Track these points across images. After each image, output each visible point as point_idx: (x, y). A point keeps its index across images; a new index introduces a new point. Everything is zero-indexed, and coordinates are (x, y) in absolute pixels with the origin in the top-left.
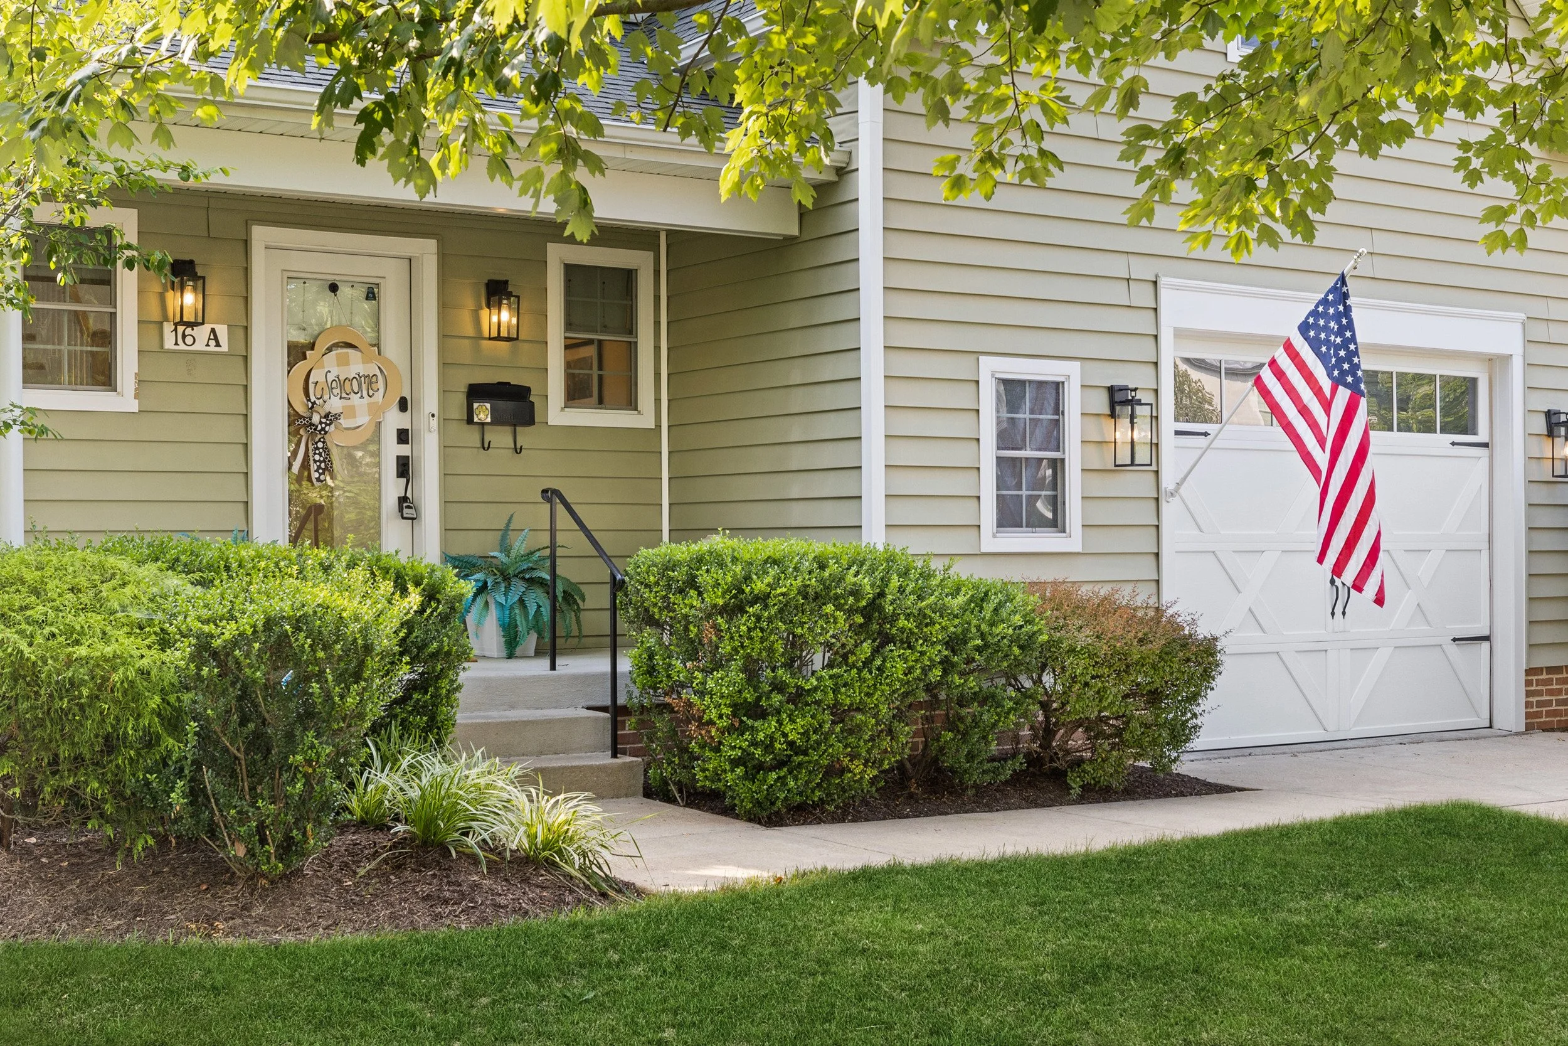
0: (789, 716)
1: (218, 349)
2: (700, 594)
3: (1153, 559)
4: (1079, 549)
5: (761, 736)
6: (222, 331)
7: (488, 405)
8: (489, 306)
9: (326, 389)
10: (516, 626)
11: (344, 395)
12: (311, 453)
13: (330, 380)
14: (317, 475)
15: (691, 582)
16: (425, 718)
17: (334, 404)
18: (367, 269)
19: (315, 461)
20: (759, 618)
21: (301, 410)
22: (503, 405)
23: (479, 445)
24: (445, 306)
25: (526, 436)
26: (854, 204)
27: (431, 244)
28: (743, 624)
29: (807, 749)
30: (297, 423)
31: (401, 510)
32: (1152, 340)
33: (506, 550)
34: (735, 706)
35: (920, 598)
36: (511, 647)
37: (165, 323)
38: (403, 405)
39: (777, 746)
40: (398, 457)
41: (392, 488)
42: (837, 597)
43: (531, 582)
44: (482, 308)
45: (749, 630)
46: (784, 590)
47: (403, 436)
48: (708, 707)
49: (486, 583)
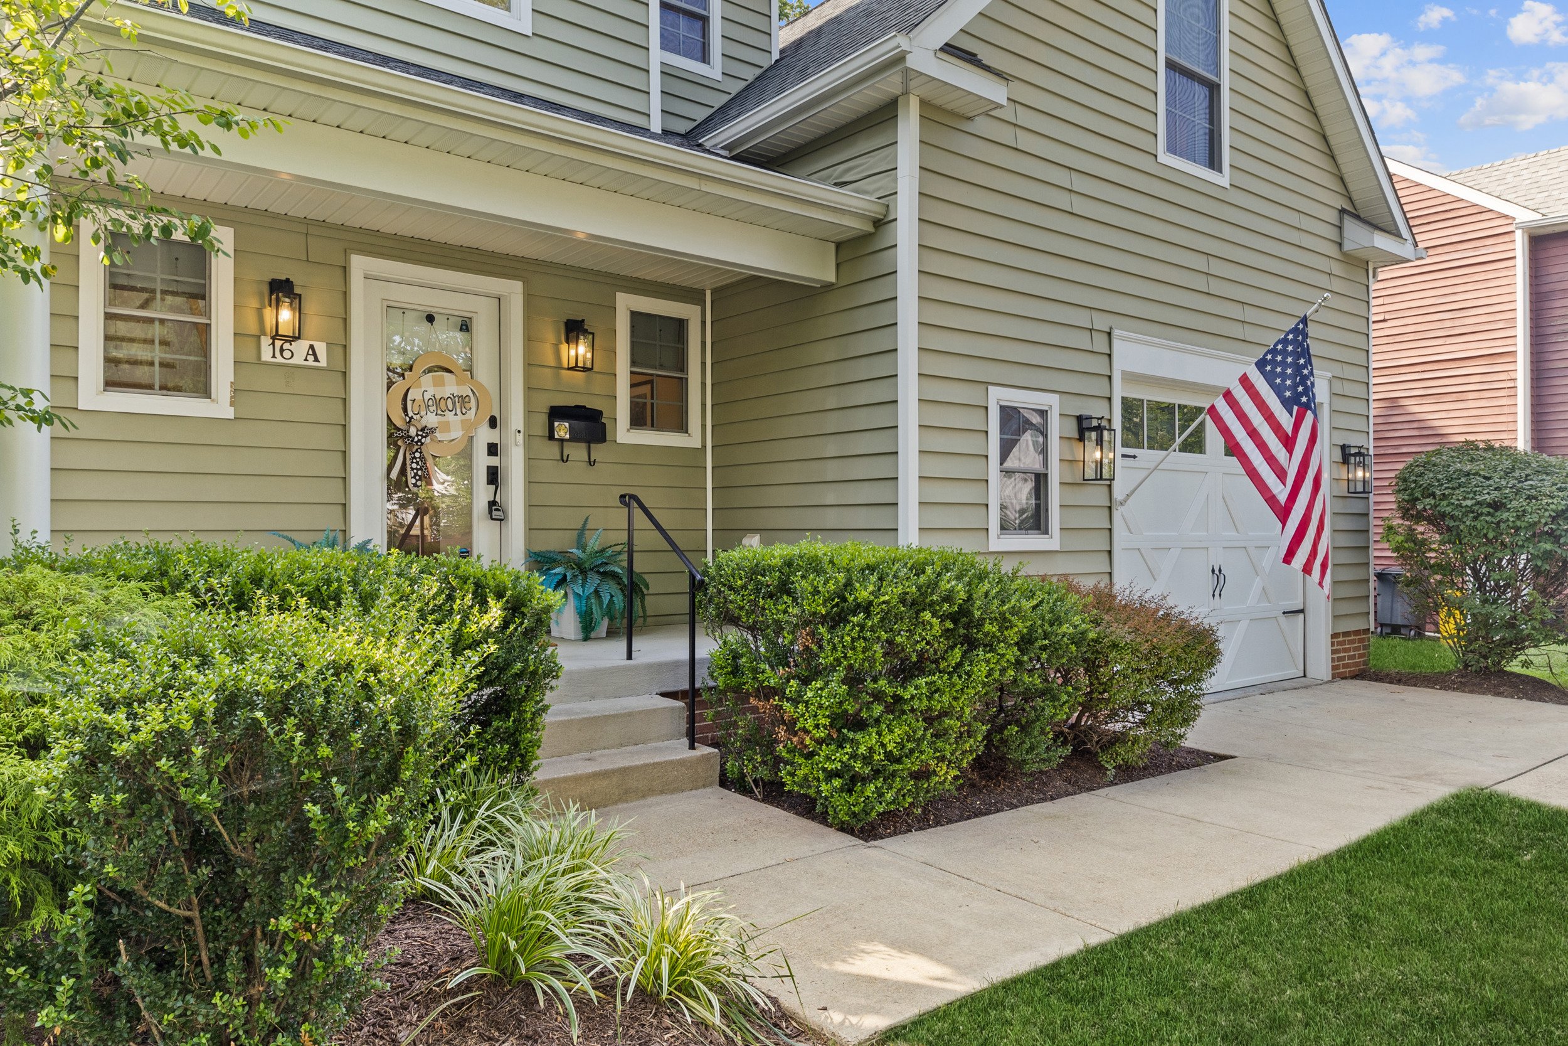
0: (888, 726)
1: (316, 364)
2: (795, 600)
3: (1106, 555)
4: (1058, 549)
5: (862, 750)
6: (321, 348)
7: (567, 424)
8: (568, 342)
9: (423, 407)
10: (592, 613)
11: (439, 412)
12: (408, 462)
13: (426, 398)
14: (414, 481)
15: (784, 588)
16: (506, 747)
17: (431, 419)
18: (461, 305)
19: (412, 469)
20: (862, 627)
21: (399, 423)
22: (580, 425)
23: (559, 458)
24: (530, 339)
25: (599, 451)
26: (893, 250)
27: (518, 286)
28: (847, 633)
29: (901, 757)
30: (395, 436)
31: (490, 512)
32: (1107, 379)
33: (582, 546)
34: (834, 718)
35: (1003, 602)
36: (587, 630)
37: (262, 337)
38: (493, 423)
39: (876, 757)
40: (488, 467)
41: (483, 493)
42: (932, 604)
43: (605, 574)
44: (561, 343)
45: (853, 640)
46: (887, 598)
47: (493, 449)
48: (803, 715)
49: (565, 577)
